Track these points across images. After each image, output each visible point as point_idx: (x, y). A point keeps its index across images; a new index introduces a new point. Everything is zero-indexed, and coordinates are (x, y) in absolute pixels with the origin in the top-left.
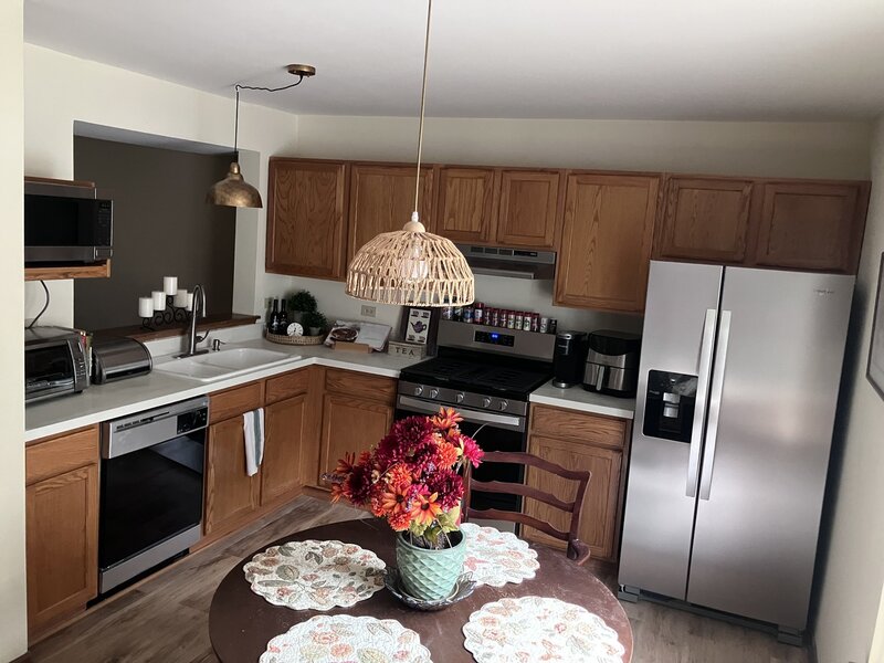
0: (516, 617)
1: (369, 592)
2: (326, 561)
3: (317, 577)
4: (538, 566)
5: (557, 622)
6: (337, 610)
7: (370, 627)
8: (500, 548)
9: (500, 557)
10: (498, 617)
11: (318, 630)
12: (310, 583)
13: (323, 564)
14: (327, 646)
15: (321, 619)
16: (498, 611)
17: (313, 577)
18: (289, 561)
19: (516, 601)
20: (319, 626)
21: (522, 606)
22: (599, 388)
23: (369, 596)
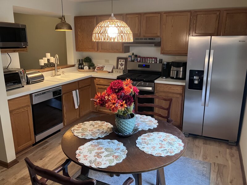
0: (151, 138)
1: (108, 133)
2: (96, 126)
3: (93, 130)
4: (158, 124)
5: (164, 138)
6: (99, 138)
7: (109, 142)
8: (147, 120)
9: (147, 123)
10: (146, 138)
11: (93, 144)
12: (91, 132)
13: (95, 127)
14: (96, 148)
15: (94, 141)
16: (146, 136)
17: (92, 130)
18: (85, 127)
19: (152, 134)
20: (93, 143)
21: (153, 135)
22: (175, 77)
23: (108, 134)
